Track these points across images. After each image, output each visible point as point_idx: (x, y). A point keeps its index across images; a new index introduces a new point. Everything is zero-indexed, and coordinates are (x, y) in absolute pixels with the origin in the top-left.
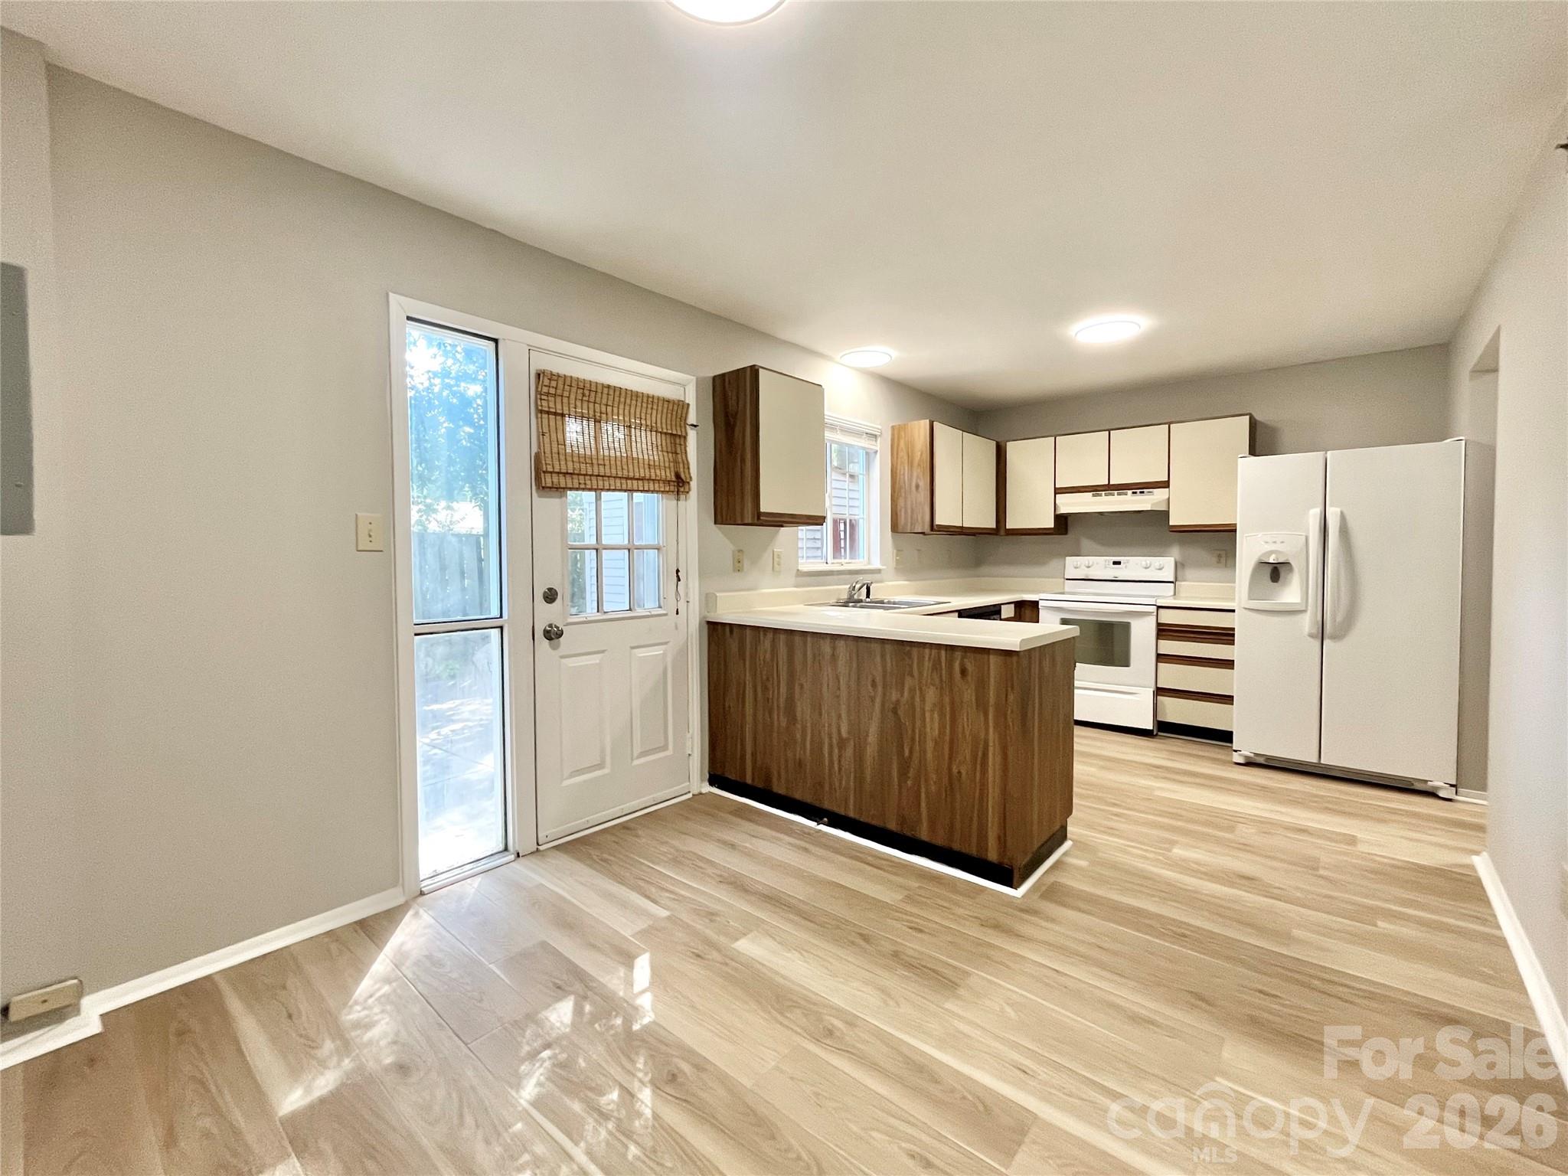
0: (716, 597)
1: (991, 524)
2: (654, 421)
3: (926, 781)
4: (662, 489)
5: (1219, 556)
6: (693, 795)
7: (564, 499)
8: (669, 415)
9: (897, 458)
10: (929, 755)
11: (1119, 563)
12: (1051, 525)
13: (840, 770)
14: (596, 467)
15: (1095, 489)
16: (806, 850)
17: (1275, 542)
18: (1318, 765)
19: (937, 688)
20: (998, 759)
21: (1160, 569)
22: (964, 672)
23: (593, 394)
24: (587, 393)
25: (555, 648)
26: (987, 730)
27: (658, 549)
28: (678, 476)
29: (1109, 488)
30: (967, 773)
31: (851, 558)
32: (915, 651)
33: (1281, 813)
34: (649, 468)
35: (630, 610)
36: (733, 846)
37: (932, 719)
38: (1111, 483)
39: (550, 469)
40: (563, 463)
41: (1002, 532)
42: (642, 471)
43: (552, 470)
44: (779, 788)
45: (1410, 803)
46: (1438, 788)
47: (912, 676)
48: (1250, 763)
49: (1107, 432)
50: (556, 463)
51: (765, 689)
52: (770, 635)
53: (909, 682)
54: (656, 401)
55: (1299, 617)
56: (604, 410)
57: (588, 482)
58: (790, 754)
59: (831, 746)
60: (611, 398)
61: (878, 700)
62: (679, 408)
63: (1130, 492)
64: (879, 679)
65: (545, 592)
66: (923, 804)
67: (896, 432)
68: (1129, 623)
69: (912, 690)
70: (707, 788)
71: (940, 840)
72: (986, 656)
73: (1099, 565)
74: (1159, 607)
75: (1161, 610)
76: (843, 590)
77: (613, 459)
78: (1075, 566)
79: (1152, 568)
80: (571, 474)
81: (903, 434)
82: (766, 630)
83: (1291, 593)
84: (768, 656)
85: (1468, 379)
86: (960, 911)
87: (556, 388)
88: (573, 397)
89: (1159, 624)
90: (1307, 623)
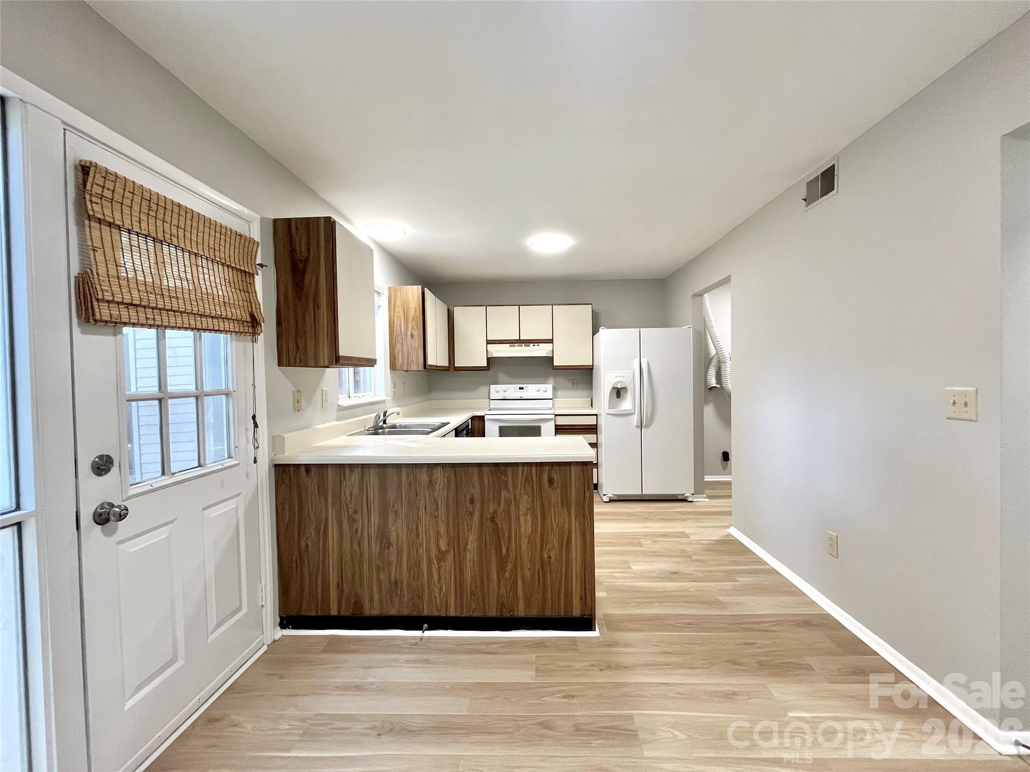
0: (284, 437)
1: (446, 363)
2: (227, 254)
3: (522, 569)
4: (237, 330)
5: (574, 383)
6: (268, 646)
7: (118, 337)
8: (241, 251)
9: (394, 312)
10: (524, 547)
11: (522, 388)
12: (484, 363)
13: (440, 578)
14: (167, 299)
15: (511, 342)
16: (427, 661)
17: (620, 377)
18: (642, 495)
19: (529, 497)
20: (579, 541)
21: (545, 392)
22: (551, 481)
23: (161, 210)
24: (154, 207)
25: (108, 534)
26: (570, 522)
27: (227, 395)
28: (252, 316)
29: (520, 342)
30: (556, 558)
31: (364, 392)
32: (510, 470)
33: (649, 527)
34: (225, 306)
35: (200, 465)
36: (358, 688)
37: (526, 522)
38: (521, 339)
39: (108, 297)
40: (125, 290)
41: (452, 368)
42: (218, 308)
43: (111, 298)
44: (371, 609)
45: (681, 507)
46: (687, 497)
47: (508, 490)
48: (611, 501)
49: (518, 307)
50: (116, 289)
51: (352, 521)
52: (357, 472)
53: (504, 494)
54: (229, 233)
55: (632, 416)
56: (174, 231)
57: (158, 317)
58: (383, 576)
59: (429, 560)
60: (182, 219)
61: (477, 514)
62: (246, 244)
63: (532, 345)
64: (477, 496)
65: (94, 462)
66: (520, 589)
67: (393, 293)
68: (540, 426)
69: (508, 502)
70: (280, 633)
71: (534, 613)
72: (568, 468)
73: (511, 390)
74: (556, 415)
75: (557, 417)
76: (369, 419)
77: (186, 291)
78: (497, 390)
79: (541, 391)
80: (136, 305)
81: (399, 294)
82: (351, 466)
83: (627, 404)
84: (356, 491)
85: (691, 298)
86: (578, 665)
87: (113, 191)
88: (136, 207)
89: (556, 426)
90: (635, 419)
